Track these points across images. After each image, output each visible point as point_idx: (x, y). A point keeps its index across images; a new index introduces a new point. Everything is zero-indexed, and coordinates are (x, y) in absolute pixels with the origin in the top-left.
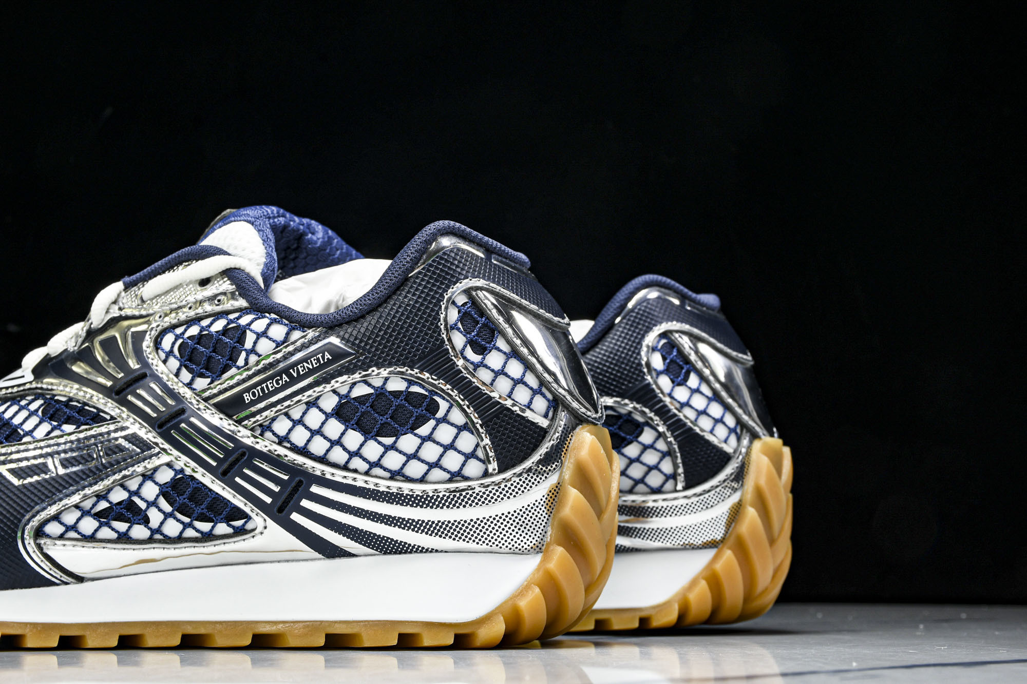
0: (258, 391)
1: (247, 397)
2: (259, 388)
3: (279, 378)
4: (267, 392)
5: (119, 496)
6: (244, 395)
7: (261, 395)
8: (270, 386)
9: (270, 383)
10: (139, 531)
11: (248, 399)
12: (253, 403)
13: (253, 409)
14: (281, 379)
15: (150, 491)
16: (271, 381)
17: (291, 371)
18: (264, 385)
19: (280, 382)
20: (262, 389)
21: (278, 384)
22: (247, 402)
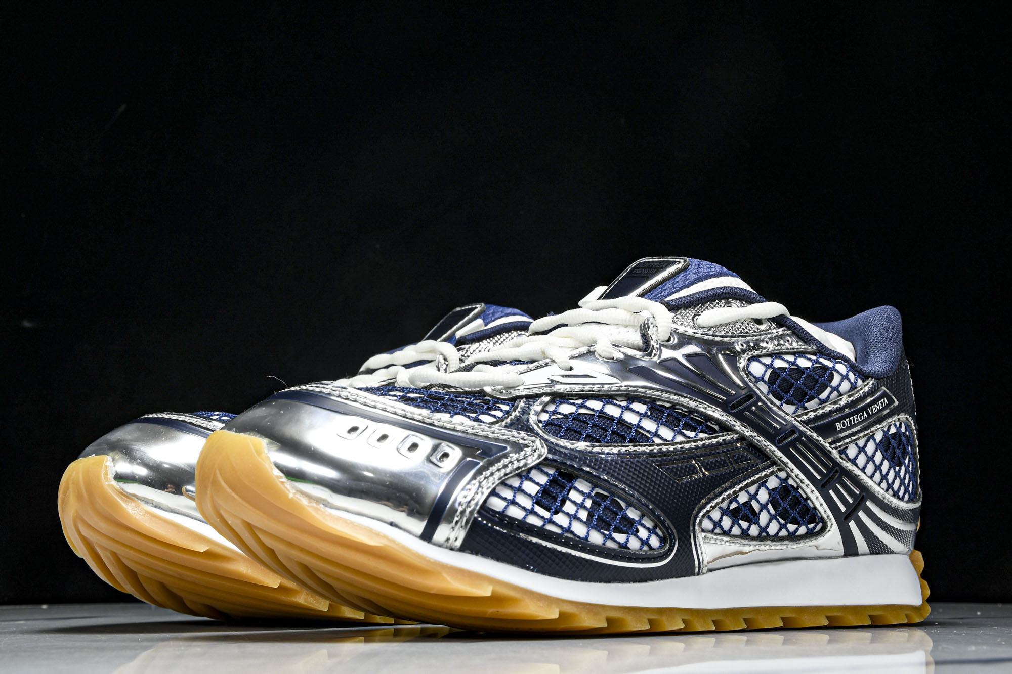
0: (847, 422)
1: (839, 426)
2: (848, 420)
3: (861, 414)
4: (853, 423)
5: (743, 498)
6: (837, 424)
7: (849, 425)
8: (855, 419)
9: (856, 417)
10: (754, 531)
11: (839, 428)
12: (842, 431)
13: (842, 435)
14: (863, 415)
15: (763, 496)
16: (856, 416)
17: (869, 409)
18: (851, 418)
19: (862, 417)
20: (850, 421)
21: (861, 419)
22: (838, 430)
